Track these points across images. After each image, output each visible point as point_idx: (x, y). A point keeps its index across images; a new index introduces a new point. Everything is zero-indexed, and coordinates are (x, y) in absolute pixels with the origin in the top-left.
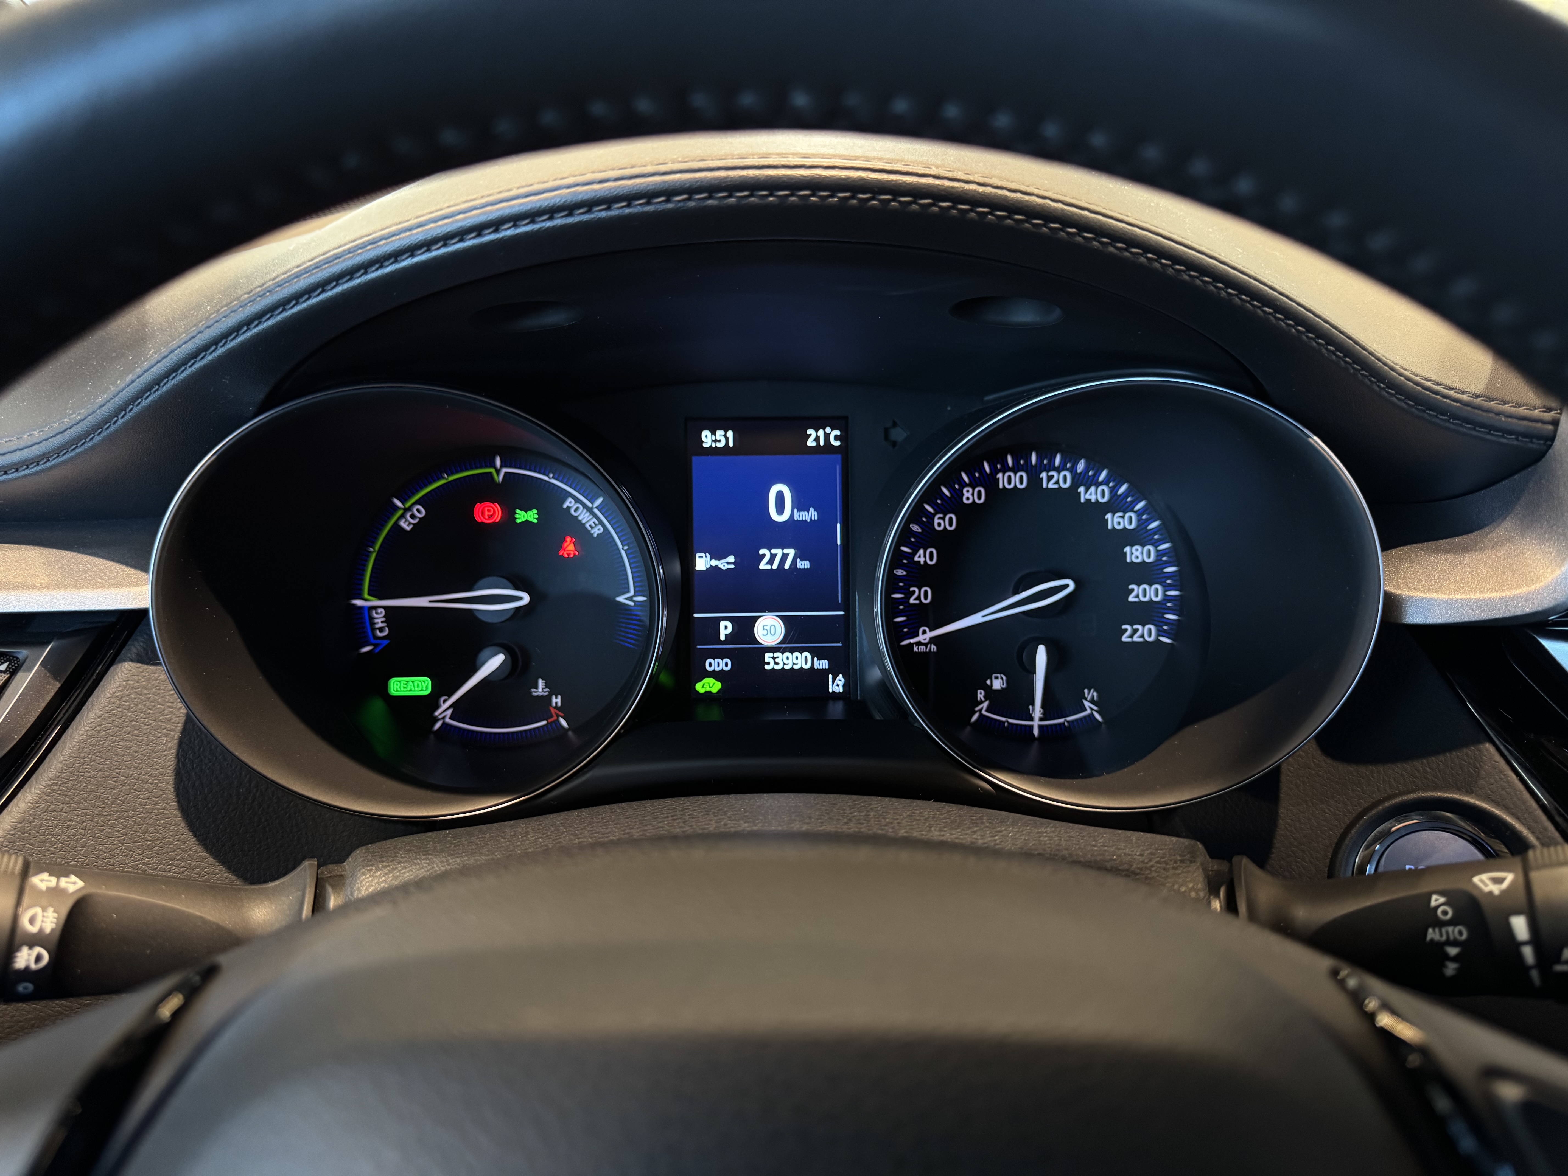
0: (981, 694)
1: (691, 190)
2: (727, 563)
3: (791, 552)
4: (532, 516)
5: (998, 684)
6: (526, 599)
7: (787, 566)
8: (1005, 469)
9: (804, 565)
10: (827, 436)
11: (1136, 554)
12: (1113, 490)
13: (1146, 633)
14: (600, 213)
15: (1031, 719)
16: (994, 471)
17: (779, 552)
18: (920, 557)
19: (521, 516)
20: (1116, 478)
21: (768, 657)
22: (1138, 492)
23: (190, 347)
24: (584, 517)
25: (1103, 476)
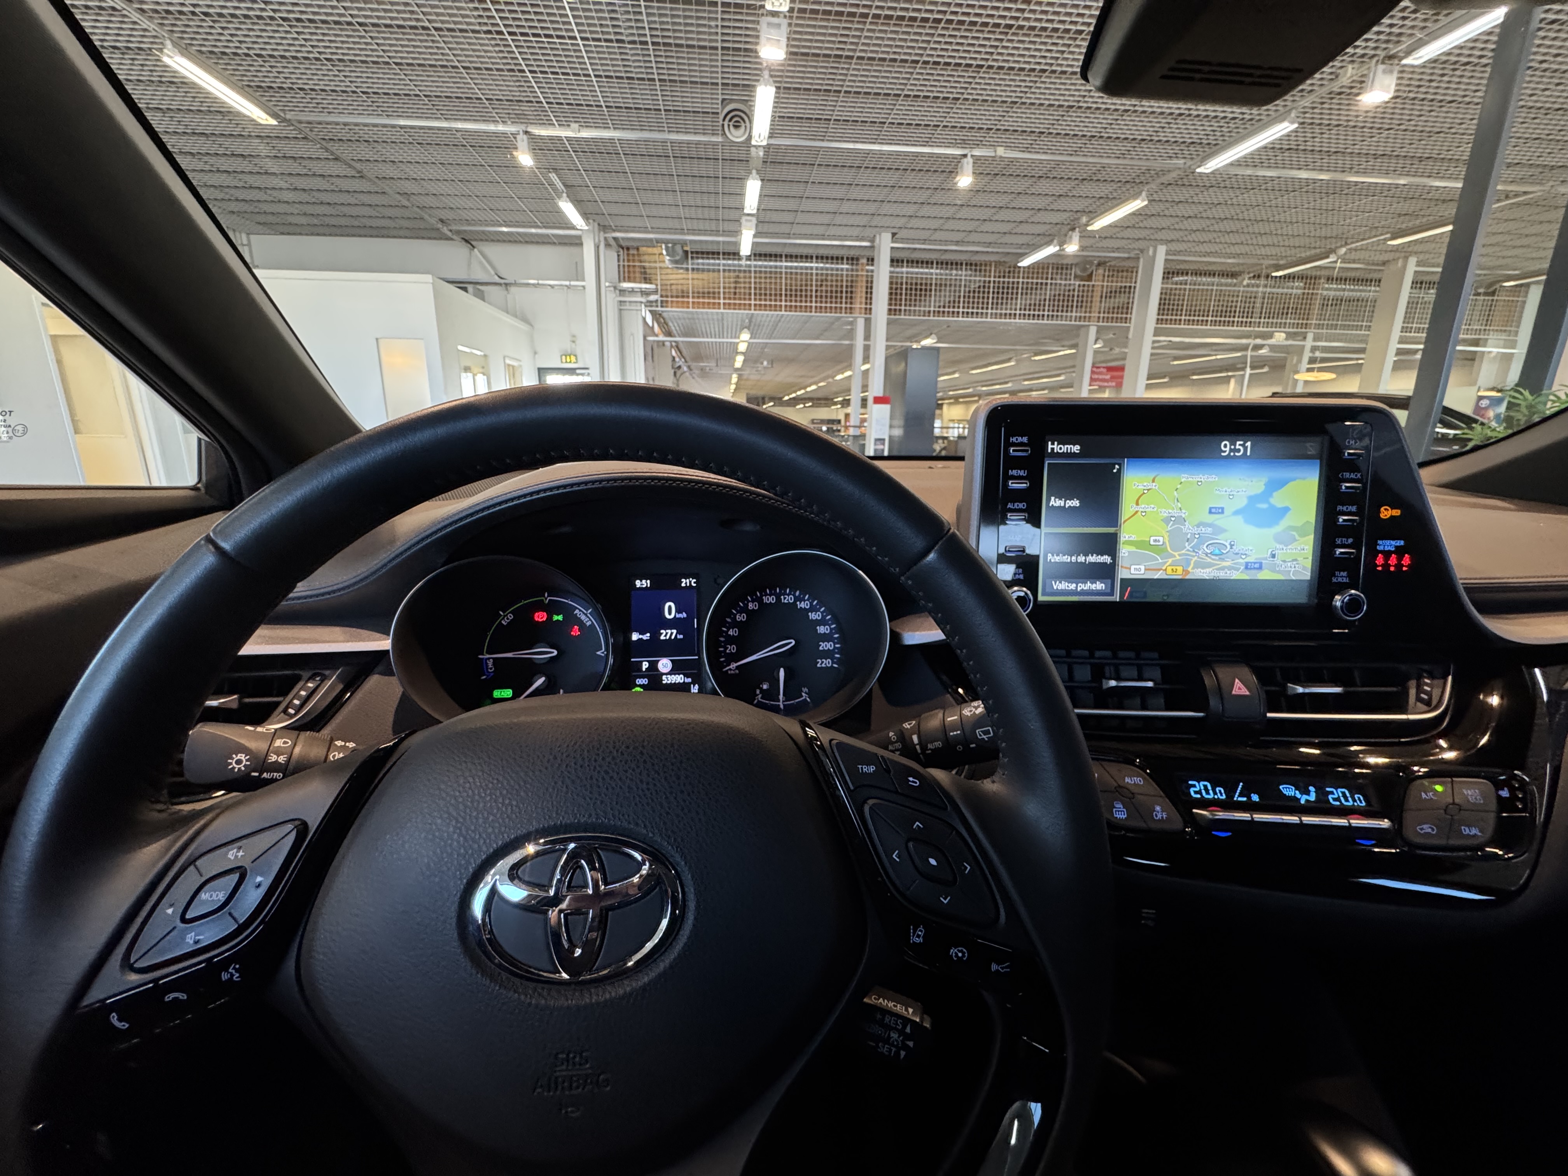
0: (758, 692)
1: (608, 480)
2: (646, 637)
3: (675, 631)
4: (560, 618)
5: (765, 687)
6: (555, 653)
7: (673, 637)
8: (766, 595)
9: (680, 637)
10: (690, 582)
11: (822, 630)
12: (811, 604)
13: (827, 663)
14: (576, 488)
15: (779, 701)
16: (762, 596)
17: (669, 631)
18: (731, 632)
19: (556, 618)
20: (812, 598)
21: (664, 677)
22: (821, 604)
23: (417, 539)
24: (583, 617)
25: (807, 597)
